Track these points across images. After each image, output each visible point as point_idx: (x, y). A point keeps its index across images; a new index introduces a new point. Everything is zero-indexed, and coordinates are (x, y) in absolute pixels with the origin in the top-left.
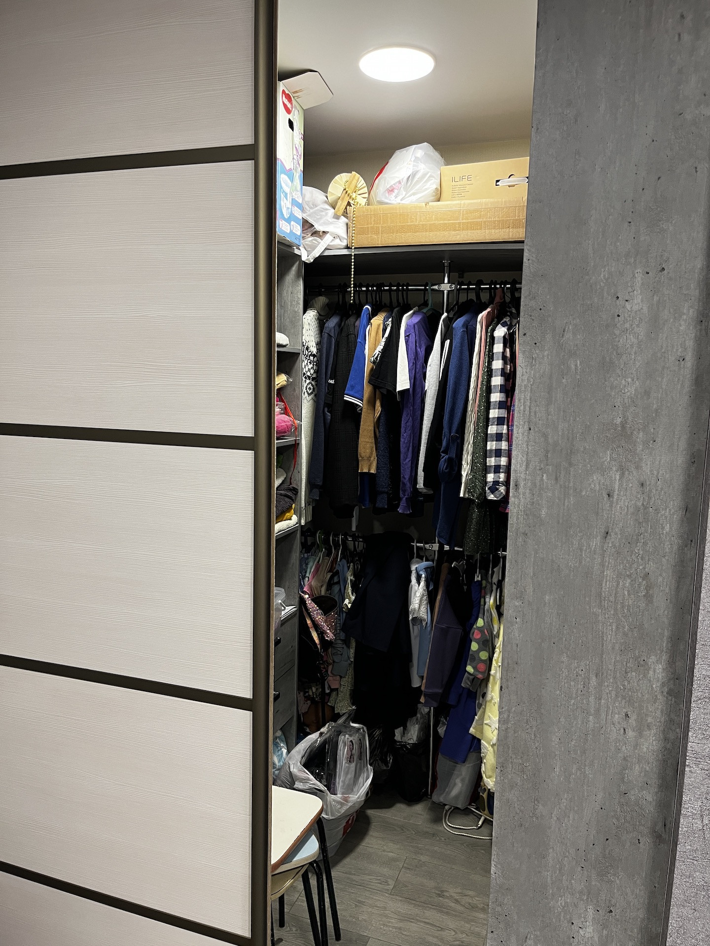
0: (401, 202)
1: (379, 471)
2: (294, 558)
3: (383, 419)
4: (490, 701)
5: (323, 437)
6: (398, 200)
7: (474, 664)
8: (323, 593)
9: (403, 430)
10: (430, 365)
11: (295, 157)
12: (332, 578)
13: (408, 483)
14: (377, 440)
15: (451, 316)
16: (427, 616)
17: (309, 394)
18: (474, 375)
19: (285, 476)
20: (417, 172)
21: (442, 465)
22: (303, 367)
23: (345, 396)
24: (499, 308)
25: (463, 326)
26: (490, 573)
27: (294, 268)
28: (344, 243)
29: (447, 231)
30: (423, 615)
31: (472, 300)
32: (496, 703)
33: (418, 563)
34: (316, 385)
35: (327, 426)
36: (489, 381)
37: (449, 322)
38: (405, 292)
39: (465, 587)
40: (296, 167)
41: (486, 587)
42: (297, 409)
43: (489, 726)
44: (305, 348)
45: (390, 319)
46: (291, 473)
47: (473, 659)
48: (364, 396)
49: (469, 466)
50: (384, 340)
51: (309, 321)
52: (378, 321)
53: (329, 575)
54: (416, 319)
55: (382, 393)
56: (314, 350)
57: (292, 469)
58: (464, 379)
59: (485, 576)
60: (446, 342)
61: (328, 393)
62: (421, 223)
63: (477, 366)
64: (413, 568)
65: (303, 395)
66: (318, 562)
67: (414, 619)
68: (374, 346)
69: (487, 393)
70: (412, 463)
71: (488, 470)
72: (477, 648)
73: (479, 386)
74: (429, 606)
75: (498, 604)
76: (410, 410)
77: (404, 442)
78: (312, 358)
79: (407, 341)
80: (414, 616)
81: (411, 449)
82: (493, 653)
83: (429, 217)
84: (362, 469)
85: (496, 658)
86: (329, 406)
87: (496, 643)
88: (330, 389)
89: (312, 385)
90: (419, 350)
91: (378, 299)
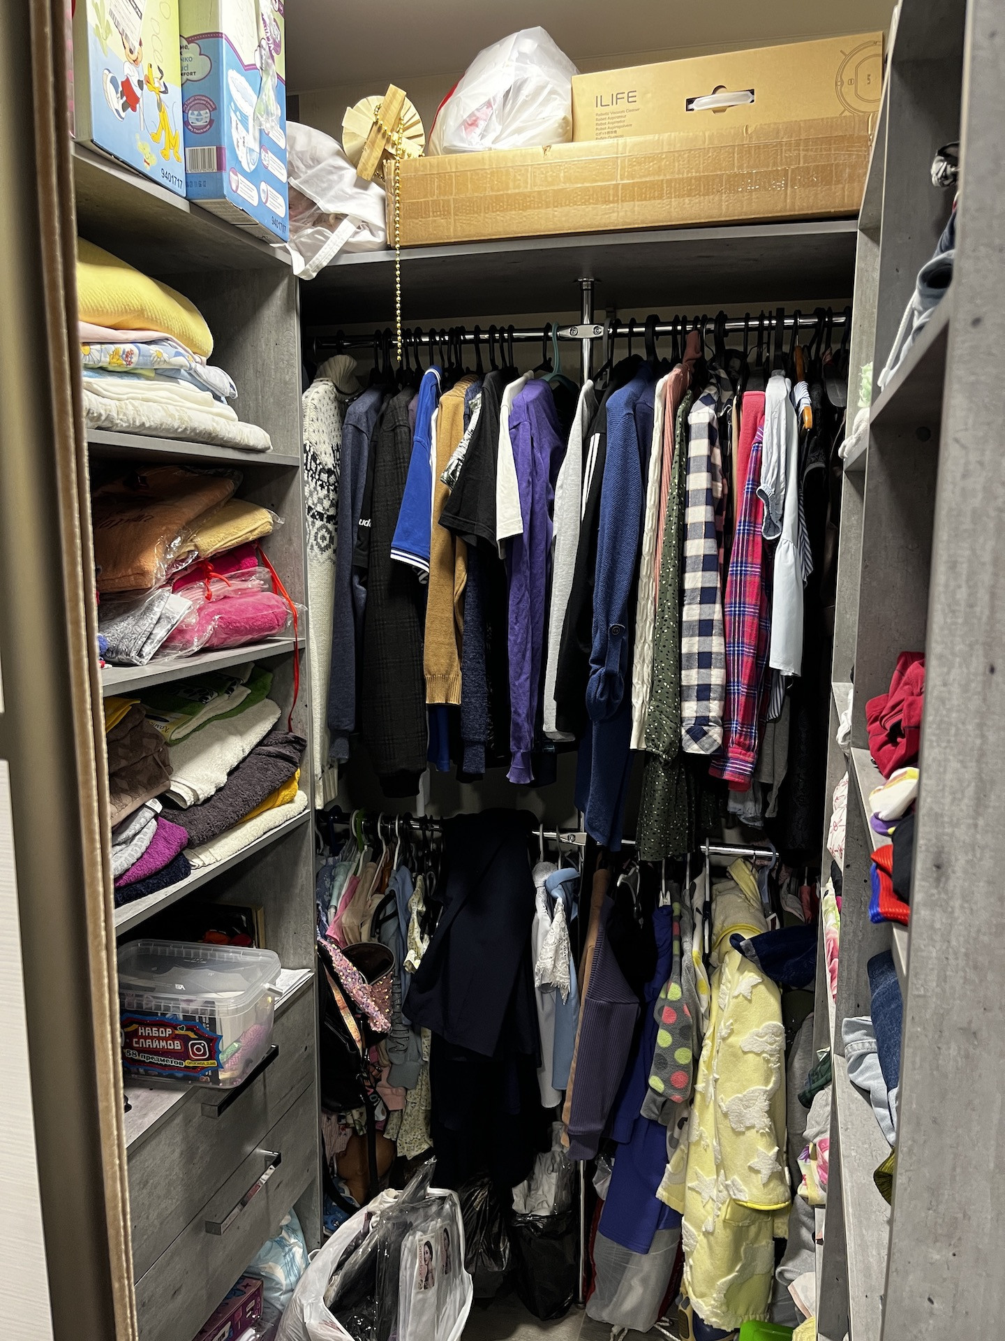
0: (493, 146)
1: (467, 700)
2: (304, 875)
3: (470, 599)
4: (698, 1143)
5: (353, 634)
6: (487, 142)
7: (665, 1073)
8: (365, 939)
9: (511, 617)
10: (561, 487)
11: (264, 43)
12: (382, 906)
13: (526, 725)
14: (462, 638)
15: (599, 387)
16: (570, 979)
17: (323, 550)
18: (652, 502)
19: (278, 715)
20: (524, 81)
21: (594, 687)
22: (307, 494)
23: (392, 551)
24: (693, 371)
25: (627, 404)
26: (687, 888)
27: (280, 293)
28: (380, 238)
29: (590, 204)
30: (561, 978)
31: (637, 357)
32: (708, 1146)
33: (548, 870)
34: (336, 530)
35: (360, 612)
36: (682, 516)
37: (597, 398)
38: (505, 345)
39: (641, 921)
40: (267, 63)
41: (681, 917)
42: (296, 580)
43: (698, 1192)
44: (309, 457)
45: (479, 395)
46: (290, 709)
47: (663, 1064)
48: (432, 551)
49: (645, 686)
50: (467, 436)
51: (315, 402)
52: (454, 398)
53: (378, 899)
54: (533, 393)
55: (468, 545)
56: (328, 460)
57: (292, 700)
58: (633, 511)
59: (677, 896)
60: (592, 438)
61: (358, 546)
62: (536, 189)
63: (657, 485)
64: (539, 881)
65: (308, 550)
66: (355, 873)
67: (545, 987)
68: (447, 449)
69: (679, 539)
70: (531, 685)
71: (685, 694)
72: (670, 1043)
73: (663, 526)
74: (571, 958)
75: (707, 952)
76: (526, 577)
77: (515, 641)
78: (324, 476)
79: (515, 439)
80: (543, 982)
81: (528, 654)
82: (700, 1048)
83: (551, 176)
84: (432, 698)
85: (706, 1059)
86: (363, 573)
87: (705, 1027)
88: (362, 538)
89: (328, 531)
90: (539, 455)
91: (453, 360)
